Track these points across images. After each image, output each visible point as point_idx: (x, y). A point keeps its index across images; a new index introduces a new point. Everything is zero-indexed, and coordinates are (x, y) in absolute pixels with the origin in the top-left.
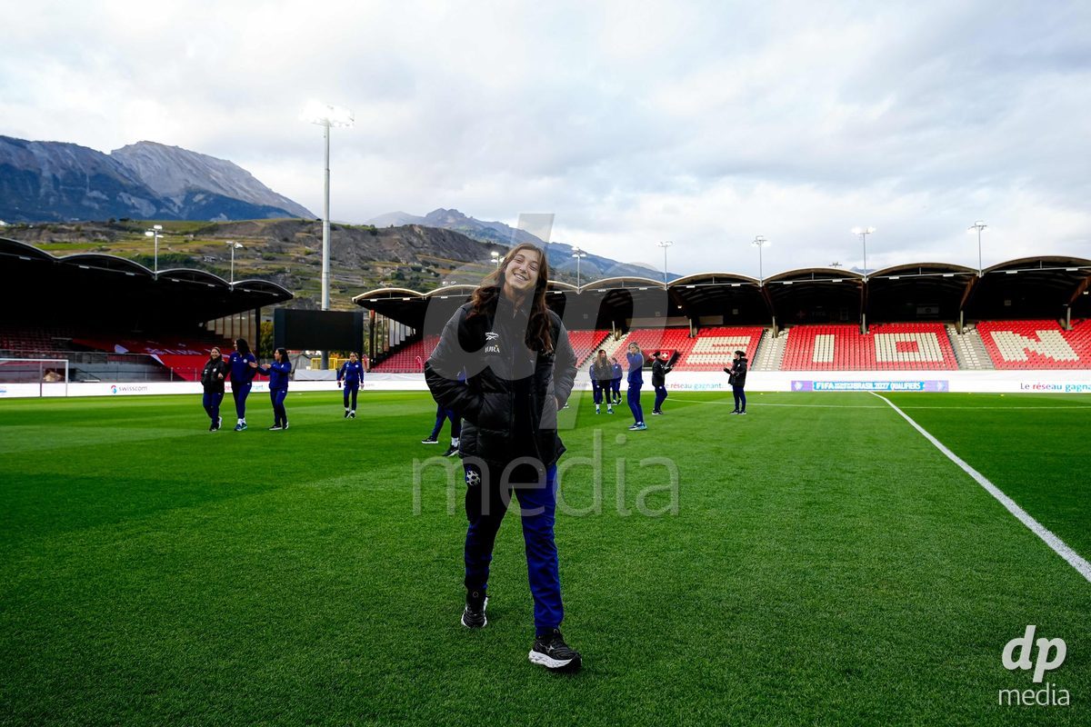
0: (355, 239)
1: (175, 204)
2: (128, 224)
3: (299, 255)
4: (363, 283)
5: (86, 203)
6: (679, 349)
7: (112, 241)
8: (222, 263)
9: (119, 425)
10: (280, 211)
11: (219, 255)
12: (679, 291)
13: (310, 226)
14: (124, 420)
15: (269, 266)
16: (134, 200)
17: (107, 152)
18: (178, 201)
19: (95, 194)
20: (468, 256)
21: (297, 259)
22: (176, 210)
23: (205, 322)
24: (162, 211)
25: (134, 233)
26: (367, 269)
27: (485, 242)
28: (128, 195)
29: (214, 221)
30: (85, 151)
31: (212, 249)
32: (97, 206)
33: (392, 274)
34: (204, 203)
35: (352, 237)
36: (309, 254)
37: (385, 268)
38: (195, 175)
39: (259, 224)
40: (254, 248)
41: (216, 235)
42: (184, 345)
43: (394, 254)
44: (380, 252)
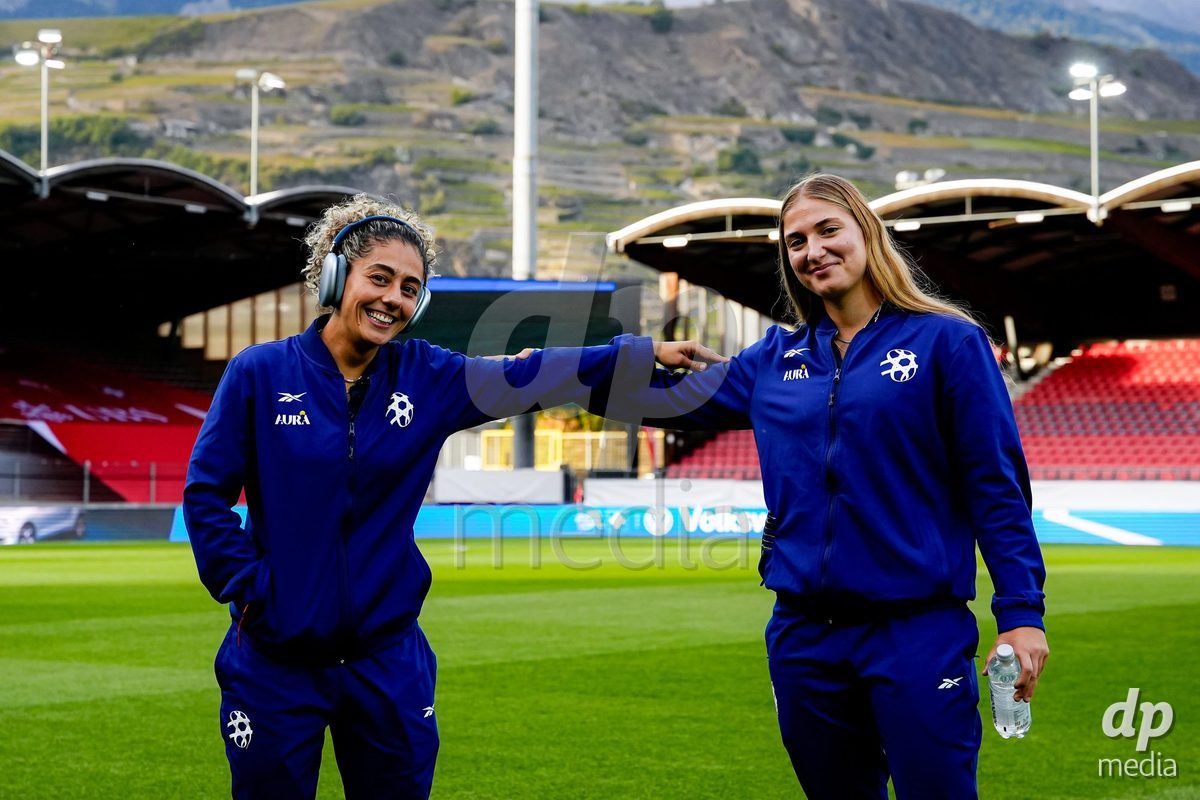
0: (603, 47)
3: (433, 107)
4: (630, 187)
8: (215, 140)
11: (205, 115)
15: (350, 145)
20: (968, 84)
21: (430, 119)
23: (177, 322)
26: (640, 141)
31: (188, 98)
33: (722, 154)
35: (594, 41)
36: (464, 100)
37: (697, 135)
39: (317, 16)
40: (304, 90)
41: (199, 54)
42: (119, 394)
43: (727, 90)
44: (681, 84)
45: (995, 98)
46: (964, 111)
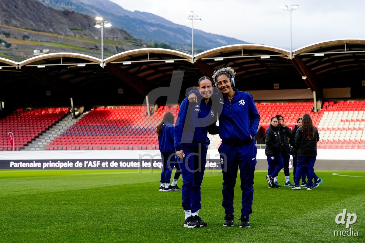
45: (51, 30)
46: (41, 33)
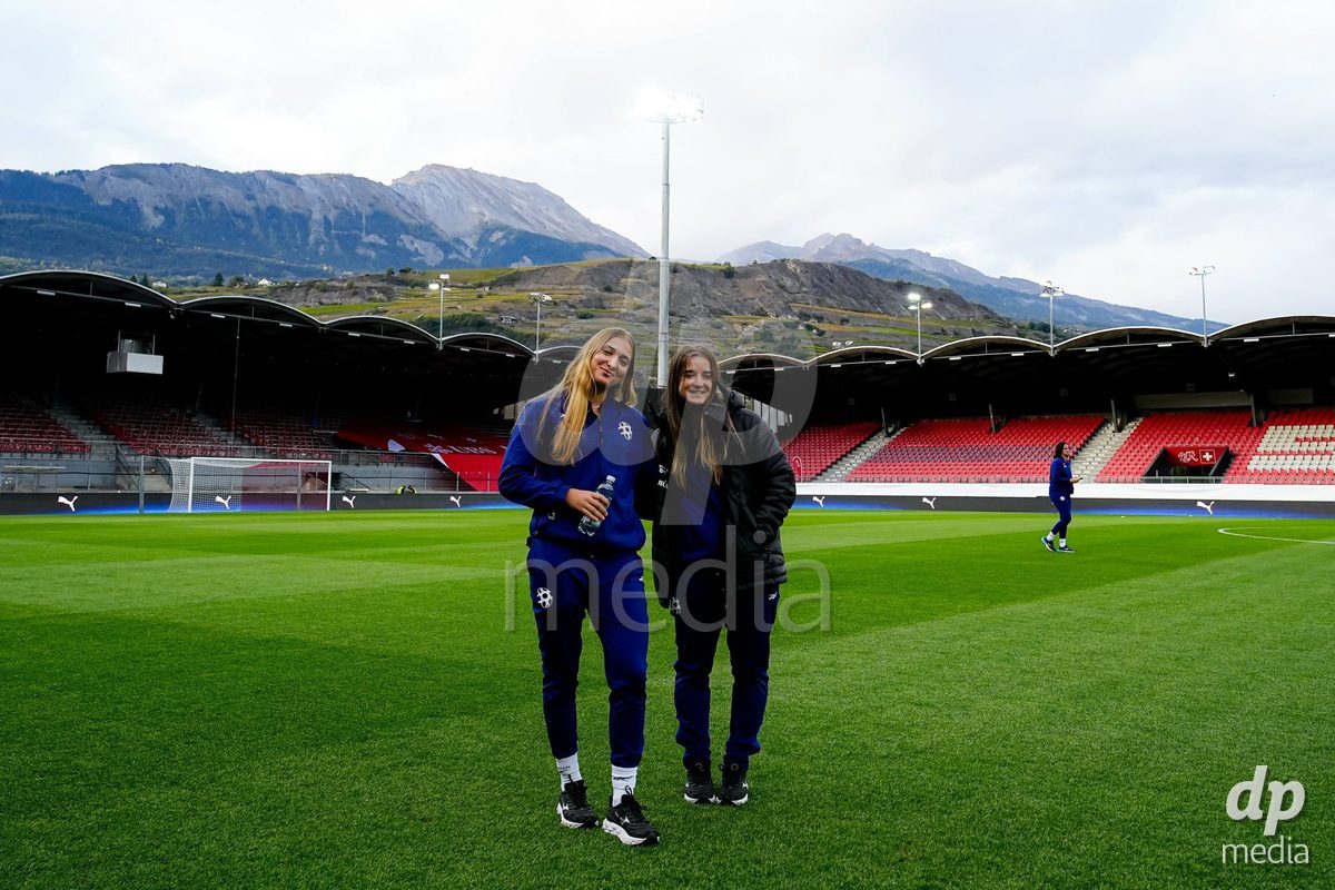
0: (702, 284)
1: (467, 247)
2: (410, 276)
5: (361, 251)
6: (1234, 446)
7: (390, 299)
8: (523, 324)
9: (386, 558)
10: (601, 249)
11: (520, 314)
12: (1229, 348)
13: (640, 268)
14: (393, 550)
15: (586, 327)
16: (418, 244)
17: (388, 183)
18: (471, 242)
19: (372, 238)
20: (867, 303)
21: (623, 316)
22: (468, 255)
23: (502, 408)
24: (451, 257)
25: (416, 288)
26: (719, 327)
27: (895, 281)
28: (412, 238)
29: (515, 266)
30: (363, 183)
31: (512, 306)
32: (373, 254)
33: (756, 333)
34: (503, 242)
35: (698, 282)
36: (639, 308)
37: (745, 324)
38: (492, 206)
39: (573, 269)
40: (566, 302)
41: (517, 286)
42: (474, 441)
43: (759, 304)
44: (737, 301)
45: (879, 309)
46: (865, 315)
